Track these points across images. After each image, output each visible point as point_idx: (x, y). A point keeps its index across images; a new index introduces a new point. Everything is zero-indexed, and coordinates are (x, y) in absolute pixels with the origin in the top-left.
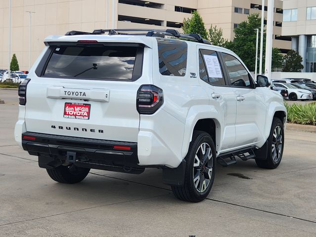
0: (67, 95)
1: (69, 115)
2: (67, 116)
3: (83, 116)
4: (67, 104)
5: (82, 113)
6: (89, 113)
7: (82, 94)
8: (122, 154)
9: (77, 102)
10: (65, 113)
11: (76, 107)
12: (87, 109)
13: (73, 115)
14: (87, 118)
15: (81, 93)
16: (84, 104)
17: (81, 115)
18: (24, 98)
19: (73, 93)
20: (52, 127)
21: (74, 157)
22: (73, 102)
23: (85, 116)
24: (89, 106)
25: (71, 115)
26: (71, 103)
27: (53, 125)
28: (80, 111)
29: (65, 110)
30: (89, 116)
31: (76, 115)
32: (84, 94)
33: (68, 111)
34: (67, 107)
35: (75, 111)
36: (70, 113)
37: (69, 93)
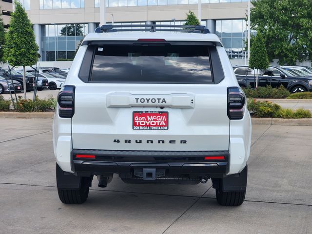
0: (139, 103)
1: (139, 125)
2: (138, 128)
3: (159, 126)
4: (135, 114)
5: (158, 122)
6: (167, 123)
7: (161, 101)
8: (216, 165)
9: (150, 110)
10: (134, 124)
11: (148, 117)
12: (164, 118)
13: (146, 125)
14: (166, 128)
15: (159, 99)
16: (159, 112)
17: (156, 125)
18: (71, 109)
19: (148, 101)
20: (115, 141)
21: (154, 175)
22: (144, 110)
23: (163, 126)
24: (166, 114)
25: (143, 126)
26: (142, 112)
27: (117, 139)
28: (156, 120)
29: (134, 120)
30: (167, 125)
31: (150, 125)
32: (164, 101)
33: (137, 122)
34: (137, 117)
35: (148, 121)
36: (141, 124)
37: (142, 101)
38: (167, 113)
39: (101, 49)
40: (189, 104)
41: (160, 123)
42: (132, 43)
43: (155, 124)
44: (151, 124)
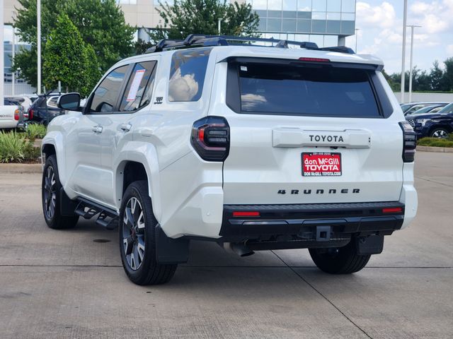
0: (314, 142)
1: (310, 171)
2: (309, 174)
3: (332, 171)
4: (305, 156)
5: (331, 166)
6: (340, 166)
7: (338, 139)
8: (394, 219)
9: (321, 151)
10: (304, 169)
11: (319, 159)
12: (337, 161)
13: (317, 170)
14: (339, 173)
15: (336, 137)
16: (332, 153)
17: (329, 171)
18: (224, 149)
19: (324, 139)
20: (280, 192)
22: (315, 151)
23: (336, 171)
24: (338, 156)
25: (314, 172)
26: (312, 153)
27: (282, 189)
28: (327, 164)
29: (303, 164)
30: (340, 170)
31: (321, 171)
32: (341, 139)
33: (308, 166)
34: (307, 160)
35: (319, 165)
36: (312, 169)
37: (318, 138)
38: (340, 154)
39: (244, 69)
40: (365, 143)
41: (332, 168)
42: (288, 63)
43: (327, 169)
44: (323, 169)
